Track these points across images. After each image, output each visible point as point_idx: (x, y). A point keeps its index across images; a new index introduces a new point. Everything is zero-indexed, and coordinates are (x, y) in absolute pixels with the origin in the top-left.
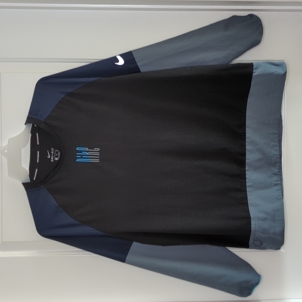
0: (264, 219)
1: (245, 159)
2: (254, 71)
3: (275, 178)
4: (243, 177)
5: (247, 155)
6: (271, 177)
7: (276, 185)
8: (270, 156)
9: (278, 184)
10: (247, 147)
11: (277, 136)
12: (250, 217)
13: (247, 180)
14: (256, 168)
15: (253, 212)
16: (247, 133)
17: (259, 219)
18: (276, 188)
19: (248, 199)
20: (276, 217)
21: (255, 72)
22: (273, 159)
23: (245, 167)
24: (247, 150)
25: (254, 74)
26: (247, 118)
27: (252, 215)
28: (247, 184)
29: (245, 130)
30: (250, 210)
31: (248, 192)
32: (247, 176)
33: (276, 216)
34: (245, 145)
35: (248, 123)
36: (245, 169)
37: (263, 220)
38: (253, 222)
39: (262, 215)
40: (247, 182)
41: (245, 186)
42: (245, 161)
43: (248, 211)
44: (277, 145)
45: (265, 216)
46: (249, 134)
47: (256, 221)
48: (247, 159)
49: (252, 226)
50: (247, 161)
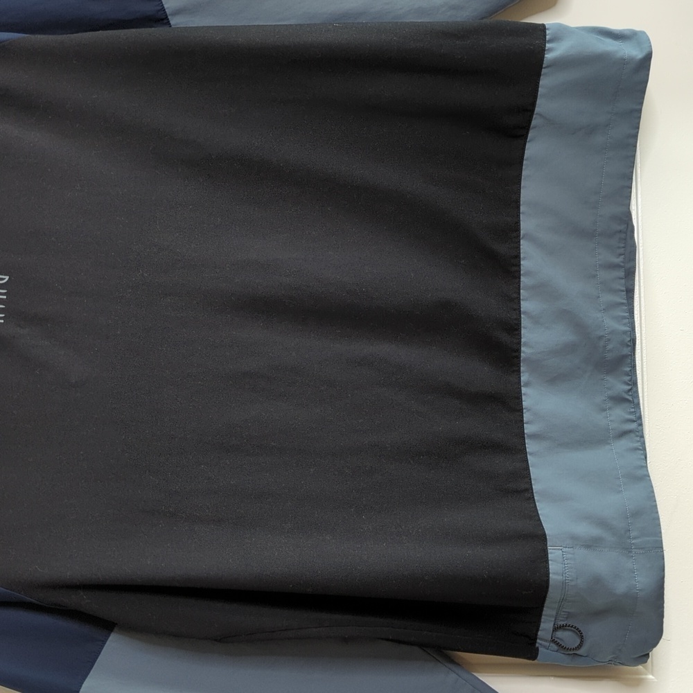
0: (592, 544)
1: (519, 343)
2: (548, 45)
3: (619, 413)
4: (510, 404)
5: (523, 331)
6: (604, 410)
7: (624, 434)
8: (600, 338)
9: (631, 431)
10: (525, 305)
11: (622, 274)
12: (544, 536)
13: (526, 416)
14: (555, 379)
15: (552, 518)
16: (524, 258)
17: (575, 541)
18: (624, 443)
19: (532, 476)
20: (634, 538)
21: (551, 50)
22: (610, 347)
23: (519, 371)
24: (525, 313)
25: (548, 56)
26: (522, 209)
27: (549, 527)
28: (528, 429)
29: (518, 248)
30: (539, 512)
31: (531, 454)
32: (526, 403)
33: (633, 534)
34: (519, 299)
35: (527, 224)
36: (520, 377)
37: (588, 547)
38: (554, 554)
39: (584, 530)
40: (527, 423)
41: (521, 436)
42: (519, 351)
43: (534, 516)
44: (623, 304)
45: (596, 532)
46: (531, 260)
47: (564, 550)
48: (526, 344)
49: (552, 567)
50: (525, 351)
